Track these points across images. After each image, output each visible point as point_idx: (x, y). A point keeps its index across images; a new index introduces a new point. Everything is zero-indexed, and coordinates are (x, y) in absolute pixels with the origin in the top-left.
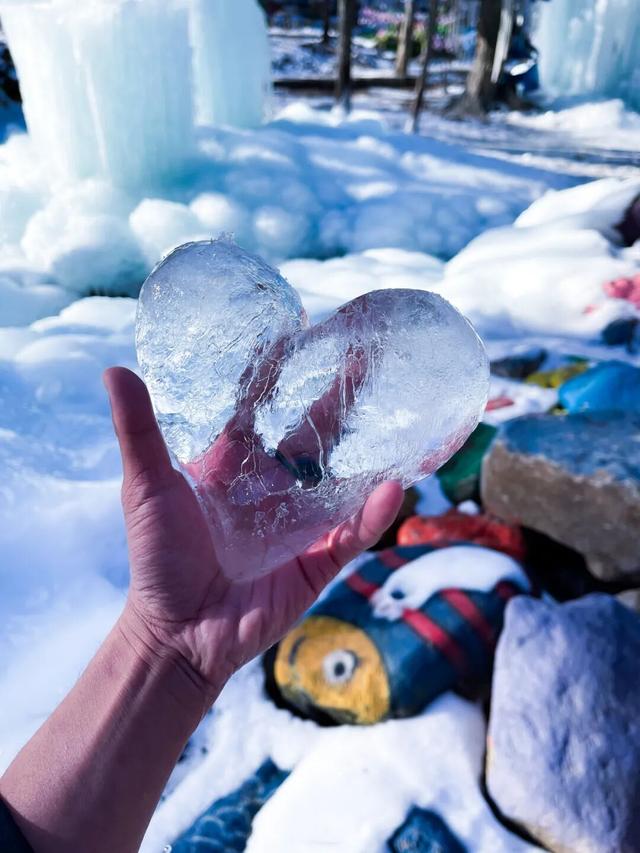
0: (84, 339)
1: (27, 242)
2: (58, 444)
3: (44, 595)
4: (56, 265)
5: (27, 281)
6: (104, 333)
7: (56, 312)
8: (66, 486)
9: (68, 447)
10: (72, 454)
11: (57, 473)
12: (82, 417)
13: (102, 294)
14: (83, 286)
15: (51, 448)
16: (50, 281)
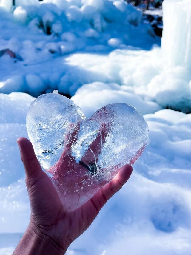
0: (162, 125)
1: (150, 86)
2: (145, 163)
3: (130, 220)
4: (158, 95)
5: (146, 99)
6: (170, 124)
7: (154, 112)
8: (146, 180)
9: (148, 164)
10: (150, 168)
11: (143, 174)
12: (155, 155)
13: (171, 109)
14: (165, 104)
15: (142, 163)
16: (154, 101)
